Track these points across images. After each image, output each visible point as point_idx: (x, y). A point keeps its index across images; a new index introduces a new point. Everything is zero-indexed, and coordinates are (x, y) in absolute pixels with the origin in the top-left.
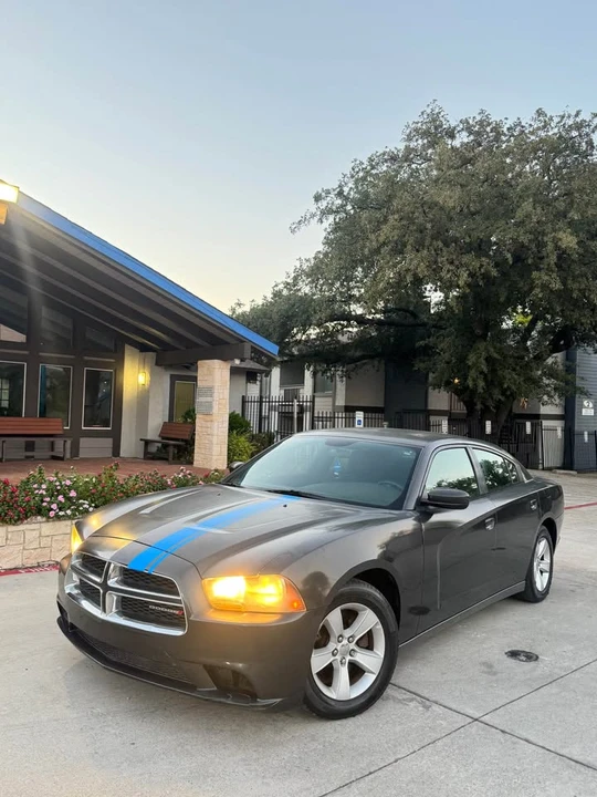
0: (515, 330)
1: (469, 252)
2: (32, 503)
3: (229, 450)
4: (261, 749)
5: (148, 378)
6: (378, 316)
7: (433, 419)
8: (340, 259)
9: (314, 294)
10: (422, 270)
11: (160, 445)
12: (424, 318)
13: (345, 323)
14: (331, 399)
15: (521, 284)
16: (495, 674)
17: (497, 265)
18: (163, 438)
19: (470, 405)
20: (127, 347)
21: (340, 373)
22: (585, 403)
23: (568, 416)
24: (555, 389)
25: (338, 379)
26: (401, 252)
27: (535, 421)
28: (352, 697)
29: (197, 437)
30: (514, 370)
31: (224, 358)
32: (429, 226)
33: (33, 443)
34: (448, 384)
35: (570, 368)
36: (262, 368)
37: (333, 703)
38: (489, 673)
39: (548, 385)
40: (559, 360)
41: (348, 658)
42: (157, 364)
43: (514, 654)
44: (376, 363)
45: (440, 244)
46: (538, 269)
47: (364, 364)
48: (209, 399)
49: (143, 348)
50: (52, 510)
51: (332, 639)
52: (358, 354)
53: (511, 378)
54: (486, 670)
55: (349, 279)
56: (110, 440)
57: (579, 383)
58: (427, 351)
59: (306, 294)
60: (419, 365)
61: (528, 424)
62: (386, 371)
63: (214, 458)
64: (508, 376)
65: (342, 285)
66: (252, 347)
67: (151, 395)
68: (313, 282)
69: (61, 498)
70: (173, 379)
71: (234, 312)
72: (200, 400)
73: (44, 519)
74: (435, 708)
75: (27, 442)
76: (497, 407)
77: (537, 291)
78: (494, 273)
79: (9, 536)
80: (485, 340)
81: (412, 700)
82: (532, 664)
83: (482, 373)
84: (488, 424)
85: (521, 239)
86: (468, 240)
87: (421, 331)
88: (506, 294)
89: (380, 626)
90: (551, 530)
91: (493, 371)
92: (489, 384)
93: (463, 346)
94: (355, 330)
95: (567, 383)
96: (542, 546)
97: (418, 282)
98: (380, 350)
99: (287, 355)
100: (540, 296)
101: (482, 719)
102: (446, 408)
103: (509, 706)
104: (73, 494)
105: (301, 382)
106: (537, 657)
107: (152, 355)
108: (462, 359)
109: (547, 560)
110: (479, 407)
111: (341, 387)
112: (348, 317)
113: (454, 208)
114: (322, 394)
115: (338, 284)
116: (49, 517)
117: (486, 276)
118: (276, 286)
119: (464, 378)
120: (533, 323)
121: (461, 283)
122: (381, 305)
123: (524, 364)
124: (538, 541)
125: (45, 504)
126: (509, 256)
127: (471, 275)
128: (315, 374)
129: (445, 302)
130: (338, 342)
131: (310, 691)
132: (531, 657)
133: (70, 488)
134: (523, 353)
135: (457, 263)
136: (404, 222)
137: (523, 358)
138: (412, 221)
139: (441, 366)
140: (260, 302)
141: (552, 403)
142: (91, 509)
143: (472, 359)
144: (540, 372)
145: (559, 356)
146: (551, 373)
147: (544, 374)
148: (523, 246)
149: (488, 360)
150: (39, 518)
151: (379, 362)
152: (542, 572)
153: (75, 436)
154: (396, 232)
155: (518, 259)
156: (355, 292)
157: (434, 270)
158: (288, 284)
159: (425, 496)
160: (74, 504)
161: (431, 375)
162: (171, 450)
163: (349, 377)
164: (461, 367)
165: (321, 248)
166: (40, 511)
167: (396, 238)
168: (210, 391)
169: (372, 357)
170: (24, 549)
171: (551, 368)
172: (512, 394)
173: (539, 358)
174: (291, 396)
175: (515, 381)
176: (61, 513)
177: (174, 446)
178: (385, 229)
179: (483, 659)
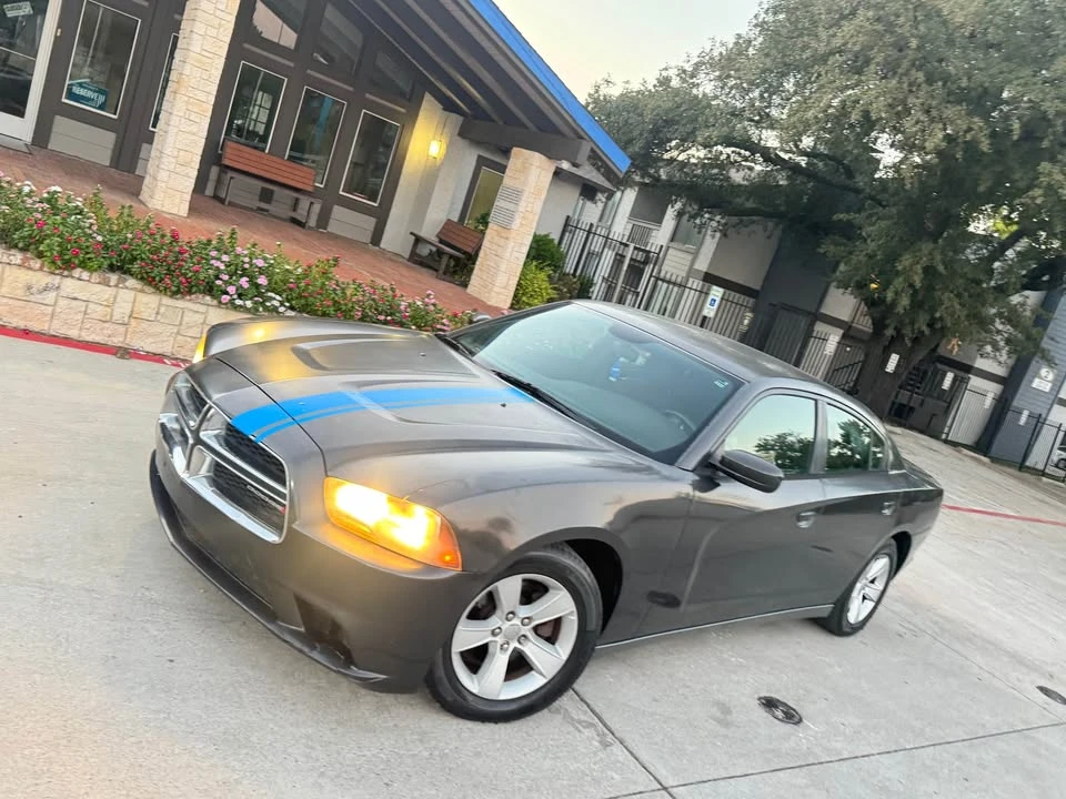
0: (986, 239)
1: (959, 102)
2: (202, 277)
3: (519, 284)
4: (340, 730)
5: (443, 151)
6: (798, 159)
7: (820, 327)
8: (767, 55)
9: (716, 97)
10: (879, 109)
11: (434, 249)
12: (860, 181)
13: (747, 153)
14: (690, 257)
15: (1017, 176)
16: (727, 724)
17: (993, 135)
18: (441, 241)
19: (879, 325)
20: (428, 97)
21: (714, 224)
22: (1044, 372)
23: (1011, 383)
24: (1008, 341)
25: (709, 232)
26: (859, 72)
27: (961, 374)
28: (502, 697)
29: (481, 254)
30: (959, 296)
31: (550, 154)
32: (914, 43)
33: (272, 192)
34: (861, 287)
35: (1042, 319)
36: (607, 184)
37: (470, 698)
38: (719, 721)
39: (998, 332)
40: (1029, 302)
41: (514, 644)
42: (460, 134)
43: (770, 704)
44: (770, 225)
45: (921, 76)
46: (1053, 160)
47: (753, 222)
48: (511, 206)
49: (449, 106)
50: (227, 293)
51: (498, 612)
52: (750, 204)
53: (950, 305)
54: (719, 714)
55: (774, 90)
56: (373, 220)
57: (1046, 344)
58: (849, 232)
59: (705, 95)
60: (828, 248)
61: (950, 377)
62: (781, 241)
63: (496, 289)
64: (947, 303)
65: (761, 96)
66: (592, 150)
67: (442, 175)
68: (719, 78)
69: (244, 282)
70: (481, 161)
71: (597, 91)
72: (499, 203)
73: (215, 302)
74: (617, 749)
75: (263, 189)
76: (916, 340)
77: (1038, 192)
78: (985, 146)
79: (162, 310)
80: (935, 241)
81: (591, 725)
82: (788, 728)
83: (911, 286)
84: (894, 359)
85: (1046, 106)
86: (964, 83)
87: (851, 197)
88: (989, 184)
89: (575, 618)
90: (902, 547)
91: (930, 288)
92: (916, 305)
93: (901, 239)
94: (758, 168)
95: (1029, 337)
96: (880, 566)
97: (869, 124)
98: (783, 208)
99: (650, 176)
100: (1039, 201)
101: (673, 791)
102: (845, 318)
103: (722, 783)
104: (262, 281)
105: (659, 221)
106: (800, 720)
107: (456, 119)
108: (893, 258)
109: (879, 585)
110: (889, 332)
111: (710, 244)
112: (754, 148)
113: (962, 25)
114: (681, 246)
115: (756, 93)
116: (220, 302)
117: (971, 147)
118: (666, 69)
119: (885, 287)
120: (1015, 238)
121: (929, 145)
122: (807, 142)
123: (979, 290)
124: (875, 556)
125: (218, 282)
126: (1016, 125)
127: (948, 138)
128: (680, 214)
129: (896, 167)
130: (728, 178)
131: (440, 672)
132: (791, 717)
133: (262, 271)
134: (982, 277)
135: (934, 113)
136: (879, 27)
137: (978, 283)
138: (890, 27)
139: (859, 257)
140: (636, 86)
141: (995, 358)
142: (282, 309)
143: (905, 261)
144: (993, 311)
145: (1033, 297)
146: (1012, 318)
147: (1000, 315)
148: (1044, 117)
149: (929, 271)
150: (208, 298)
151: (777, 225)
152: (864, 598)
153: (329, 199)
154: (861, 38)
155: (1029, 134)
156: (774, 112)
157: (898, 113)
158: (684, 71)
159: (719, 454)
160: (260, 294)
161: (842, 267)
162: (445, 259)
163: (725, 235)
164: (886, 268)
165: (745, 30)
166: (210, 289)
167: (857, 48)
168: (516, 195)
169: (769, 216)
170: (178, 333)
171: (1013, 309)
172: (942, 328)
173: (1002, 291)
174: (639, 236)
175: (954, 312)
176: (239, 302)
177: (451, 256)
178: (848, 28)
179: (721, 697)
